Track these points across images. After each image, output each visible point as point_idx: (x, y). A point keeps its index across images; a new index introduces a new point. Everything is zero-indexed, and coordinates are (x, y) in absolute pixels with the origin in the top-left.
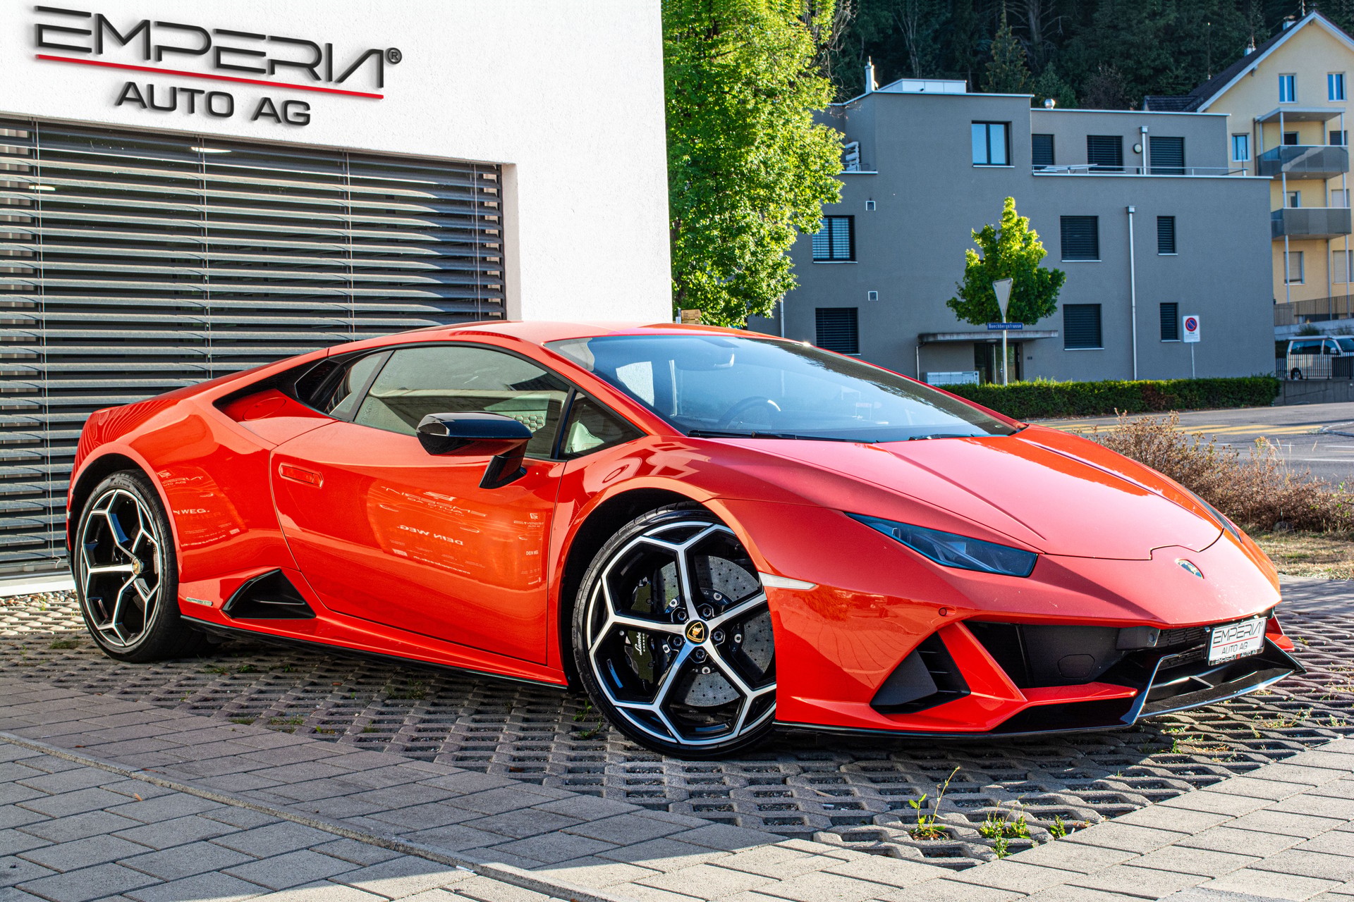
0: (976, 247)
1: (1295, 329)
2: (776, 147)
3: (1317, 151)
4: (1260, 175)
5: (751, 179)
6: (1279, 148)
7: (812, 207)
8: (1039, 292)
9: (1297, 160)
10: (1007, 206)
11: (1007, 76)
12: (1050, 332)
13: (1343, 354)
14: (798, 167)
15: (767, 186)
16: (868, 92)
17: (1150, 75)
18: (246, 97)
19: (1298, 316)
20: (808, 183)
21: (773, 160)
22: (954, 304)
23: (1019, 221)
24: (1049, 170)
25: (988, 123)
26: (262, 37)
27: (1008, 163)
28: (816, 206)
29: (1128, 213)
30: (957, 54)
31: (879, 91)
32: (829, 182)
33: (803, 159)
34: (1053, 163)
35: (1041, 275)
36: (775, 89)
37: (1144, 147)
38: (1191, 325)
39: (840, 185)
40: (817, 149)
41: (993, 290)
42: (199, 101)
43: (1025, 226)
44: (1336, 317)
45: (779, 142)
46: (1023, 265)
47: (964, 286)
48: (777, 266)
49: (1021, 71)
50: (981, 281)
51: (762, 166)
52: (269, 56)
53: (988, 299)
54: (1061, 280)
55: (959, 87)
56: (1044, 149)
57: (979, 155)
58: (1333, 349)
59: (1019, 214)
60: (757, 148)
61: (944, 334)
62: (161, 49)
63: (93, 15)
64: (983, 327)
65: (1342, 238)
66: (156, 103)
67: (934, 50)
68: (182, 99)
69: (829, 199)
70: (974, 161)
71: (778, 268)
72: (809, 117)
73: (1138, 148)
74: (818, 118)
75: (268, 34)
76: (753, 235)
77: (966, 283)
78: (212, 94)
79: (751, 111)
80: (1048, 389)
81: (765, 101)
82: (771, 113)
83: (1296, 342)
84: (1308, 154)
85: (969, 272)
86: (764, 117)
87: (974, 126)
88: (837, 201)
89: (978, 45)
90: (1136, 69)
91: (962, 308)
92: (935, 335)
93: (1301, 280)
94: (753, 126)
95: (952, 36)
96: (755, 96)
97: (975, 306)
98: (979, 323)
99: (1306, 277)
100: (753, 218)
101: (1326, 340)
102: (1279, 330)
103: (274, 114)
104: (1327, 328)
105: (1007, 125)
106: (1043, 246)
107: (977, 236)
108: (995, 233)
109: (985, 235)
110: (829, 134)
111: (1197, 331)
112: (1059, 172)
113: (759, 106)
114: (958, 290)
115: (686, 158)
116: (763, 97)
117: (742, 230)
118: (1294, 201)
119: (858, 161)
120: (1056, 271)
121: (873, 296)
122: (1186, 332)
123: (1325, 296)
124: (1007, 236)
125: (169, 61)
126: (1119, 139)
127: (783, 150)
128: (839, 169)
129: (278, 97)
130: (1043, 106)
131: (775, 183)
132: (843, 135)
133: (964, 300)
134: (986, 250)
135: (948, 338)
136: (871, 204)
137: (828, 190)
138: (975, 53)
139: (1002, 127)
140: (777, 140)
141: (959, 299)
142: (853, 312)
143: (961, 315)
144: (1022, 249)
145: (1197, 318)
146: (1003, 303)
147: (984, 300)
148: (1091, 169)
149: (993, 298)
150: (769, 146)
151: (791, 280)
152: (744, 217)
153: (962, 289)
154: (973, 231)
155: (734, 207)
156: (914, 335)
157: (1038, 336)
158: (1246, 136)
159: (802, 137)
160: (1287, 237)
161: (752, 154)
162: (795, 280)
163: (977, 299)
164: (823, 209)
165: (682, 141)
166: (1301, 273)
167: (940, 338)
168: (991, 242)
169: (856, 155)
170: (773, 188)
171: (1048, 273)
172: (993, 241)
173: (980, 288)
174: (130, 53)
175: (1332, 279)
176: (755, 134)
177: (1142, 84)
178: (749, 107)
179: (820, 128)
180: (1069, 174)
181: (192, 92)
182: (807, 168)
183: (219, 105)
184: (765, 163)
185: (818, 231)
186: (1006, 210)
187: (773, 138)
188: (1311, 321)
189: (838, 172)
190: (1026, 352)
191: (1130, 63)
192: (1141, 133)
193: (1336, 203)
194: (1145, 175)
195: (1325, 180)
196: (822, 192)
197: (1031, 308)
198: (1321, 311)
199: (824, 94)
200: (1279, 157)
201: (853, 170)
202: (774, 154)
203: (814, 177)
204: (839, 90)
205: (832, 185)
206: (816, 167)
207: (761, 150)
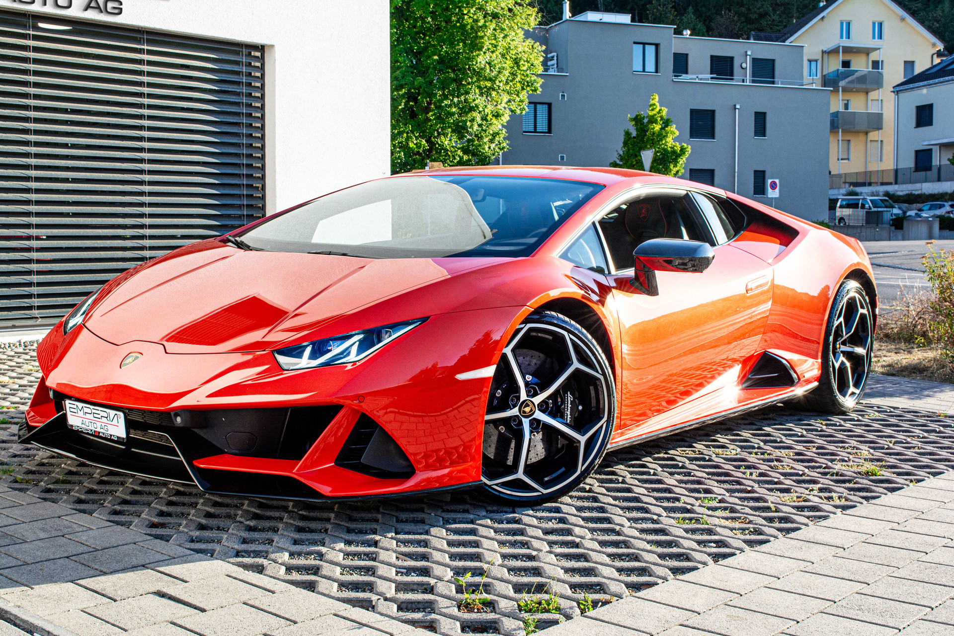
0: (630, 127)
1: (843, 191)
2: (497, 53)
3: (863, 73)
4: (825, 87)
5: (479, 74)
6: (838, 70)
7: (521, 96)
8: (671, 159)
9: (850, 79)
10: (653, 99)
11: (661, 14)
13: (873, 209)
14: (512, 68)
15: (490, 80)
16: (564, 19)
17: (756, 18)
19: (845, 183)
20: (518, 79)
21: (496, 62)
22: (614, 165)
23: (660, 110)
24: (684, 77)
25: (644, 44)
27: (657, 72)
28: (524, 95)
29: (735, 109)
31: (573, 19)
32: (533, 79)
33: (516, 62)
34: (687, 73)
35: (674, 148)
36: (499, 13)
37: (748, 65)
38: (774, 186)
39: (541, 81)
40: (526, 56)
41: (641, 157)
43: (664, 114)
44: (870, 184)
45: (500, 50)
47: (621, 153)
48: (495, 135)
49: (670, 11)
50: (633, 150)
51: (488, 66)
53: (637, 163)
54: (686, 151)
55: (626, 19)
56: (681, 63)
57: (637, 66)
58: (867, 206)
59: (661, 106)
60: (485, 53)
65: (877, 132)
69: (532, 90)
70: (634, 70)
72: (521, 33)
73: (744, 65)
74: (527, 35)
76: (480, 112)
77: (623, 151)
79: (481, 27)
81: (491, 21)
82: (495, 30)
83: (843, 200)
84: (857, 75)
85: (625, 144)
86: (489, 32)
87: (634, 45)
88: (538, 92)
90: (747, 14)
93: (848, 159)
94: (482, 37)
96: (485, 17)
99: (852, 157)
100: (480, 101)
101: (862, 199)
102: (832, 192)
104: (864, 191)
105: (657, 46)
106: (676, 128)
107: (631, 119)
108: (644, 118)
109: (637, 119)
110: (535, 46)
111: (777, 190)
112: (690, 79)
113: (487, 24)
114: (617, 156)
115: (436, 57)
116: (490, 18)
117: (472, 109)
118: (846, 106)
119: (555, 66)
120: (684, 146)
121: (562, 159)
122: (770, 190)
123: (864, 170)
124: (651, 120)
126: (732, 58)
127: (503, 56)
128: (540, 70)
130: (682, 35)
131: (496, 78)
132: (544, 47)
133: (621, 163)
134: (637, 130)
136: (563, 96)
137: (532, 84)
139: (653, 47)
140: (499, 48)
141: (618, 162)
144: (661, 129)
145: (777, 181)
146: (647, 166)
147: (634, 163)
148: (712, 78)
149: (640, 163)
150: (493, 52)
151: (505, 145)
152: (474, 100)
153: (620, 155)
154: (629, 116)
155: (467, 93)
158: (816, 61)
159: (516, 47)
160: (840, 130)
161: (480, 57)
162: (508, 144)
163: (630, 162)
164: (528, 97)
165: (434, 45)
166: (848, 154)
168: (641, 124)
169: (555, 62)
170: (494, 81)
171: (678, 146)
173: (632, 155)
175: (869, 158)
176: (483, 43)
177: (750, 24)
178: (480, 24)
179: (530, 42)
180: (697, 81)
182: (518, 67)
184: (489, 64)
185: (524, 112)
186: (652, 102)
187: (496, 46)
188: (854, 186)
189: (539, 73)
191: (743, 9)
192: (747, 55)
193: (873, 109)
194: (748, 84)
195: (867, 93)
196: (528, 86)
198: (860, 180)
199: (532, 18)
200: (838, 76)
201: (551, 72)
202: (496, 57)
203: (523, 75)
204: (543, 17)
205: (535, 81)
206: (525, 68)
207: (487, 55)
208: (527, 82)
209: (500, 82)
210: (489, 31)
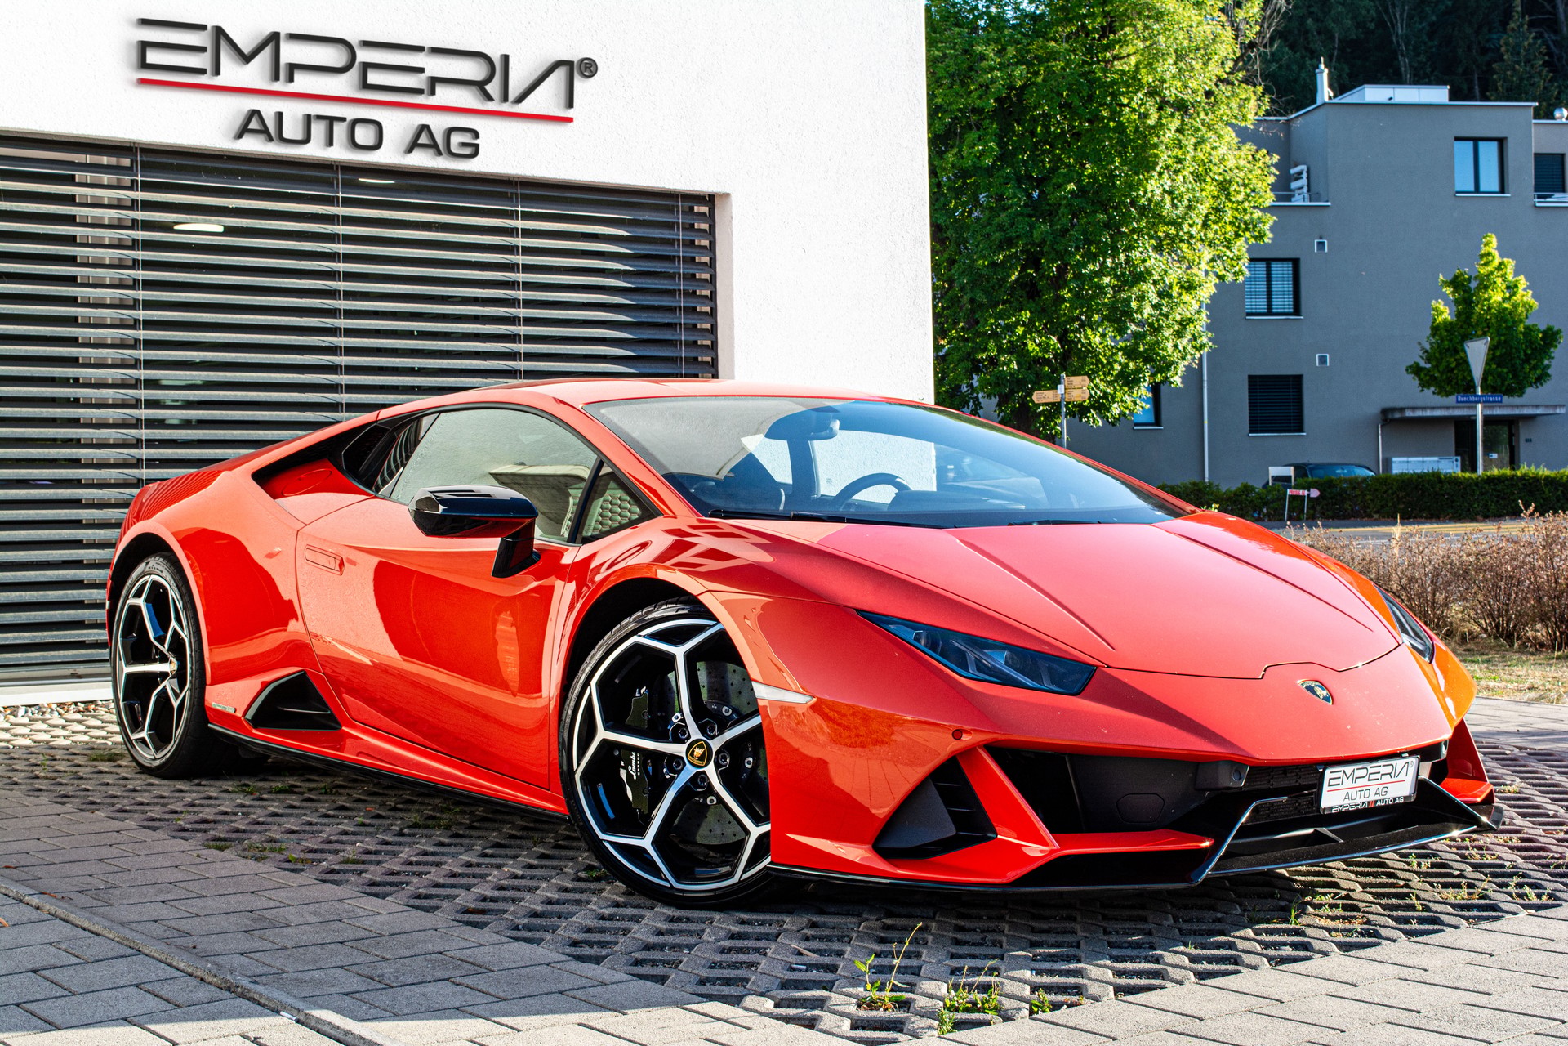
0: (1444, 297)
2: (1185, 173)
5: (1150, 211)
7: (1235, 248)
8: (1526, 354)
10: (1487, 244)
11: (1521, 79)
12: (1555, 406)
14: (1218, 197)
15: (1173, 223)
16: (1319, 102)
18: (398, 125)
20: (1228, 217)
21: (1183, 189)
22: (1416, 370)
23: (1501, 264)
24: (1558, 199)
25: (1476, 140)
26: (420, 49)
27: (1502, 191)
28: (1240, 247)
30: (1460, 52)
31: (1336, 101)
32: (1255, 216)
33: (1224, 186)
34: (1563, 189)
35: (1530, 334)
36: (1188, 101)
39: (1270, 220)
40: (1241, 175)
41: (1465, 352)
42: (340, 130)
43: (1509, 271)
45: (1189, 168)
46: (1506, 321)
47: (1428, 347)
48: (1185, 323)
49: (1540, 73)
50: (1451, 340)
51: (1168, 198)
52: (429, 73)
53: (1458, 364)
54: (1556, 340)
55: (1438, 95)
56: (1551, 173)
57: (1464, 181)
59: (1502, 256)
60: (1160, 174)
61: (1414, 409)
62: (293, 68)
63: (209, 28)
64: (1452, 400)
66: (286, 134)
67: (1431, 48)
68: (318, 129)
69: (1255, 238)
70: (1458, 189)
71: (1188, 324)
72: (1230, 135)
74: (1244, 135)
75: (428, 44)
76: (1155, 283)
77: (1431, 344)
78: (356, 122)
79: (1153, 127)
80: (1536, 479)
81: (1172, 115)
82: (1179, 131)
85: (1435, 329)
86: (1170, 135)
87: (1458, 144)
88: (1266, 240)
89: (1488, 41)
91: (1426, 375)
92: (1402, 410)
94: (1156, 146)
95: (1453, 30)
96: (1160, 109)
97: (1442, 374)
98: (1448, 394)
100: (1155, 262)
103: (433, 145)
105: (1501, 142)
106: (1533, 296)
107: (1445, 283)
108: (1469, 280)
109: (1456, 283)
110: (1258, 156)
113: (1164, 121)
114: (1421, 353)
115: (1071, 187)
116: (1170, 110)
117: (1139, 278)
119: (1305, 189)
120: (1550, 329)
121: (1323, 360)
124: (1485, 283)
125: (304, 82)
127: (1198, 178)
128: (1269, 199)
129: (439, 123)
130: (1553, 118)
131: (1183, 218)
132: (1277, 158)
133: (1428, 366)
134: (1457, 302)
135: (1419, 413)
136: (1321, 244)
137: (1255, 226)
138: (1484, 51)
139: (1495, 145)
140: (1186, 163)
141: (1423, 364)
142: (1297, 380)
143: (1424, 385)
144: (1504, 300)
146: (1477, 367)
147: (1454, 365)
149: (1464, 363)
150: (1176, 172)
151: (1204, 340)
152: (1144, 261)
153: (1426, 351)
154: (1441, 277)
155: (1130, 248)
156: (1374, 410)
157: (1539, 411)
159: (1222, 160)
161: (1153, 182)
162: (1210, 339)
163: (1444, 364)
164: (1248, 251)
165: (1068, 166)
167: (1409, 414)
168: (1464, 291)
169: (1303, 182)
170: (1180, 224)
171: (1538, 330)
172: (1466, 291)
173: (1448, 350)
174: (254, 74)
176: (1156, 156)
178: (1151, 122)
179: (1249, 148)
181: (331, 120)
182: (1228, 196)
183: (364, 135)
184: (1170, 193)
185: (1241, 279)
186: (1484, 250)
187: (1180, 161)
189: (1267, 204)
190: (1524, 432)
196: (1247, 229)
197: (1515, 376)
199: (1252, 105)
201: (1297, 201)
202: (1183, 182)
203: (1237, 210)
204: (1272, 101)
205: (1260, 220)
206: (1240, 198)
207: (1165, 176)
208: (1245, 223)
209: (1191, 226)
210: (1168, 134)
